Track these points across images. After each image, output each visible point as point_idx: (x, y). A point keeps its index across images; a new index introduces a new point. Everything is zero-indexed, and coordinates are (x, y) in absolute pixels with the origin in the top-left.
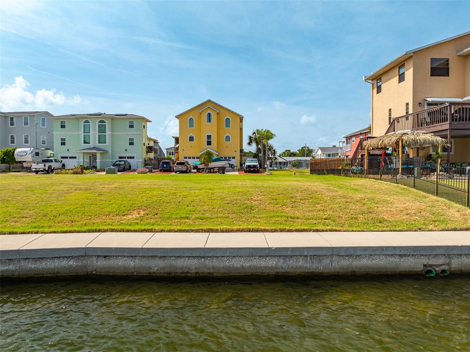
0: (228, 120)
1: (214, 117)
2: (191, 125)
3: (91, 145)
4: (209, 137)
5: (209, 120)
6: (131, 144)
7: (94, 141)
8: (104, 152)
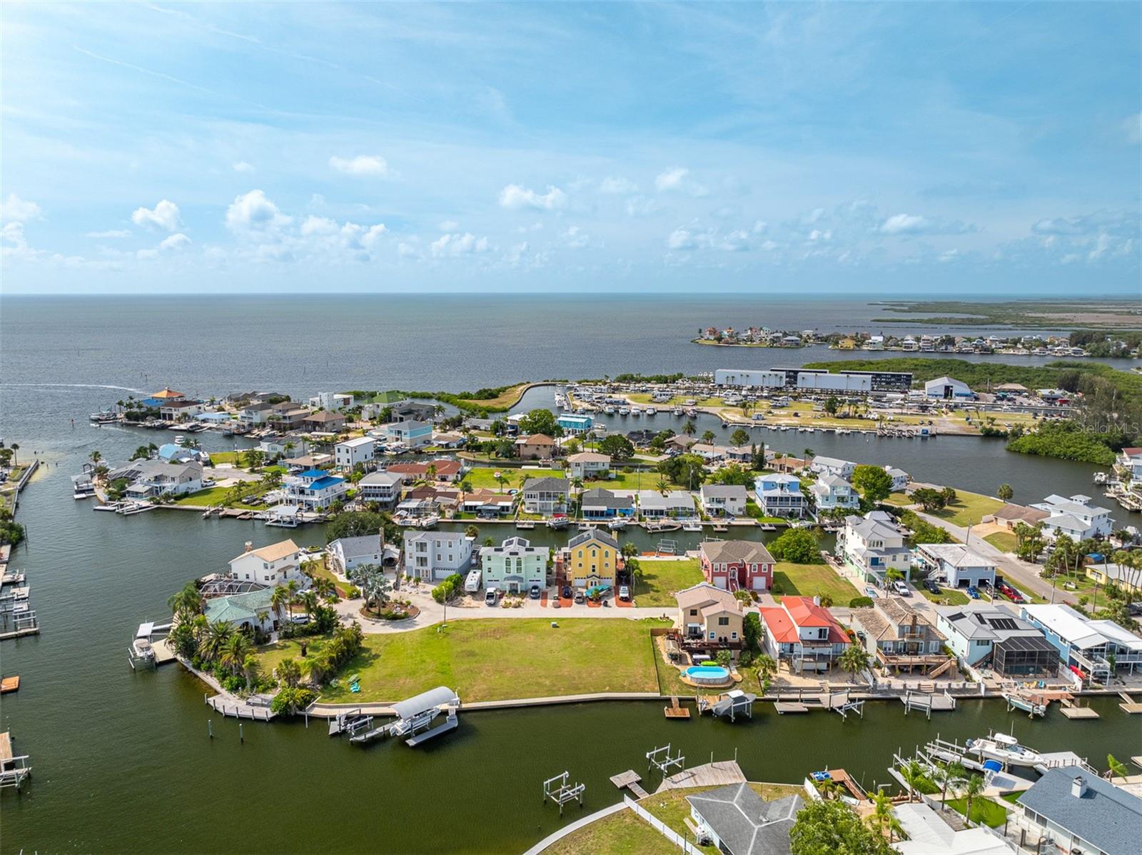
0: (607, 552)
1: (597, 554)
2: (580, 556)
3: (511, 574)
4: (594, 566)
5: (594, 555)
6: (538, 571)
7: (514, 572)
8: (521, 579)
